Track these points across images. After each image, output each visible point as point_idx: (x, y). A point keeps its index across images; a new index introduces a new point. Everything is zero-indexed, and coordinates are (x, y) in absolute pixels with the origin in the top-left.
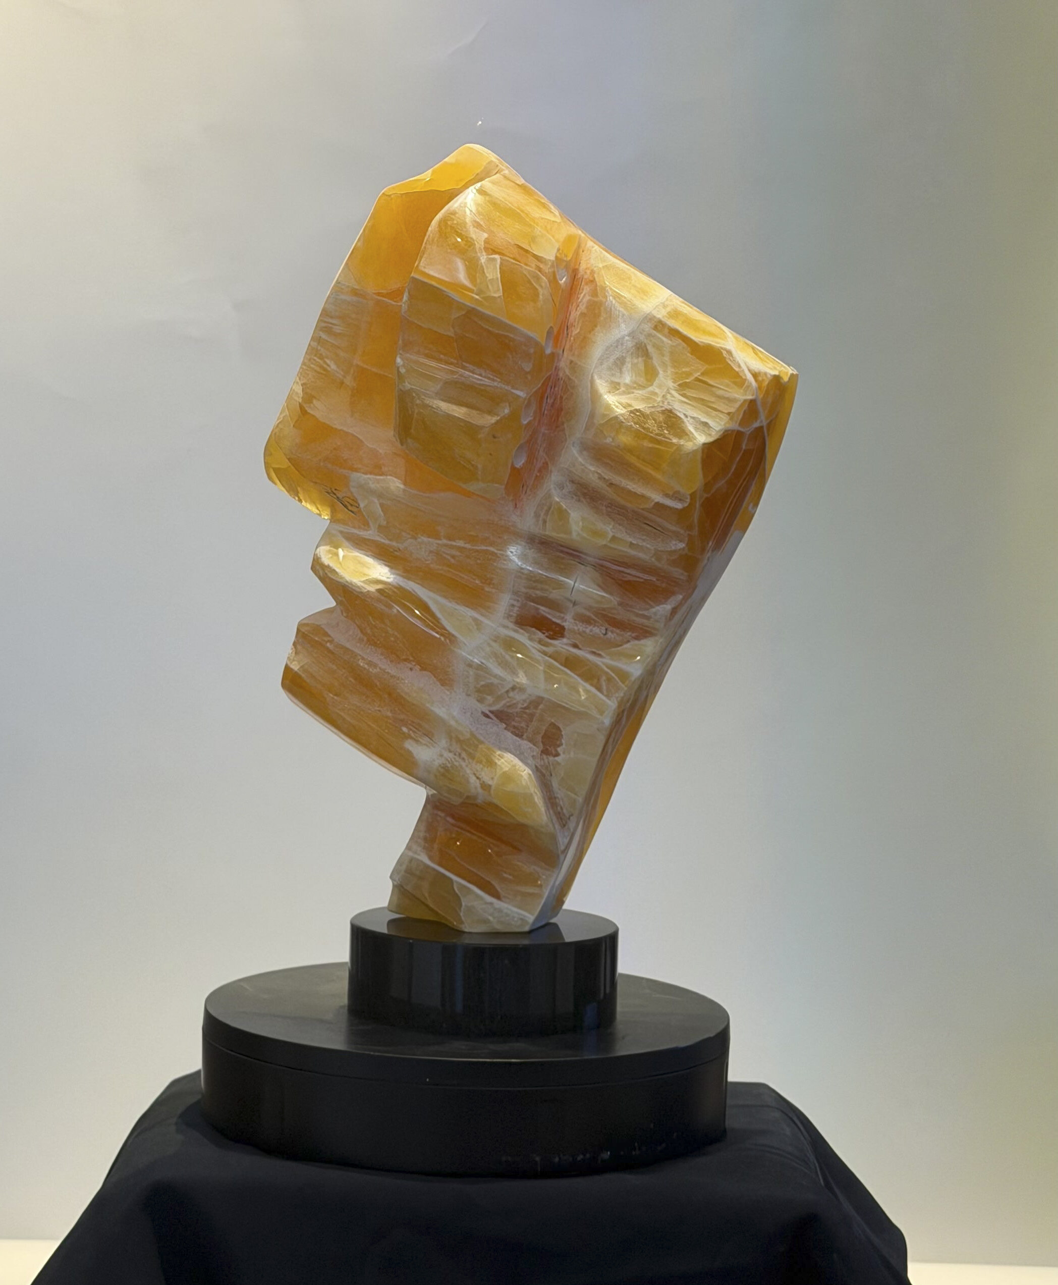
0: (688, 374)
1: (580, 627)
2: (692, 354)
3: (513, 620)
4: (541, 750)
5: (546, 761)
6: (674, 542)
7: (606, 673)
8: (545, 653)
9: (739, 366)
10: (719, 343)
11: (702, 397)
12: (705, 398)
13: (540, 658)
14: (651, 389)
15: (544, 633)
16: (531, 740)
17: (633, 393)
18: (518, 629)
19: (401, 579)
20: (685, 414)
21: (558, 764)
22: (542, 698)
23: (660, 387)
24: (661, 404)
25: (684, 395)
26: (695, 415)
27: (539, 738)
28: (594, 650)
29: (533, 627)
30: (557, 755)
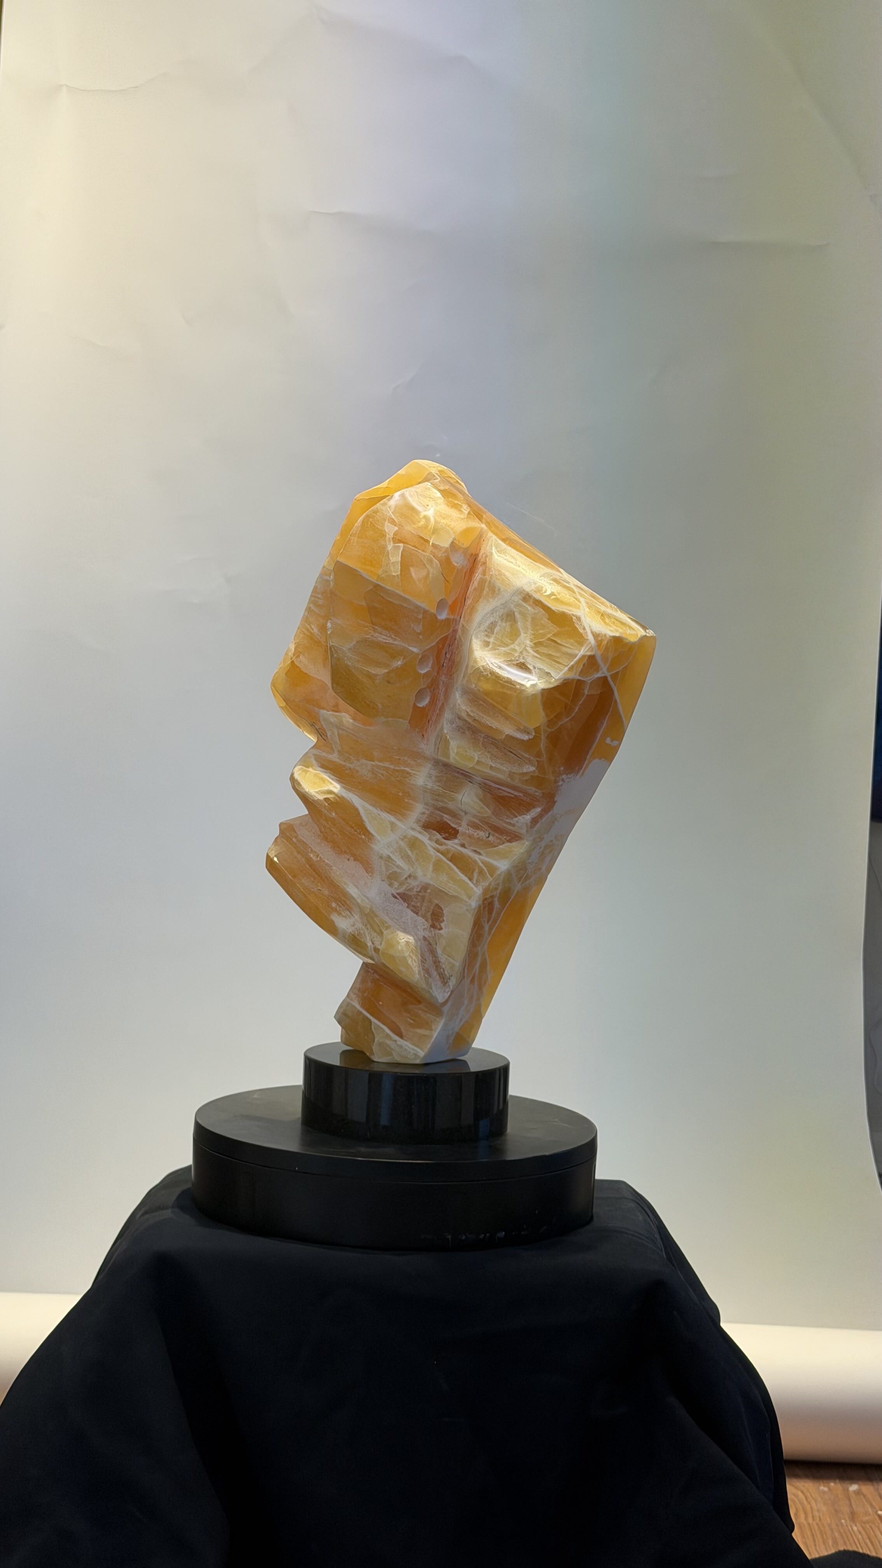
0: (543, 635)
1: (471, 831)
2: (548, 619)
3: (422, 824)
4: (430, 924)
5: (433, 933)
6: (527, 767)
7: (479, 867)
8: (438, 851)
9: (584, 629)
10: (571, 611)
11: (550, 652)
12: (553, 654)
13: (432, 853)
14: (512, 646)
15: (441, 835)
16: (424, 916)
17: (498, 649)
18: (423, 831)
19: (345, 791)
20: (534, 666)
21: (441, 935)
22: (429, 885)
23: (519, 645)
24: (517, 658)
25: (536, 652)
26: (542, 667)
27: (429, 915)
28: (475, 849)
29: (434, 830)
30: (441, 929)
